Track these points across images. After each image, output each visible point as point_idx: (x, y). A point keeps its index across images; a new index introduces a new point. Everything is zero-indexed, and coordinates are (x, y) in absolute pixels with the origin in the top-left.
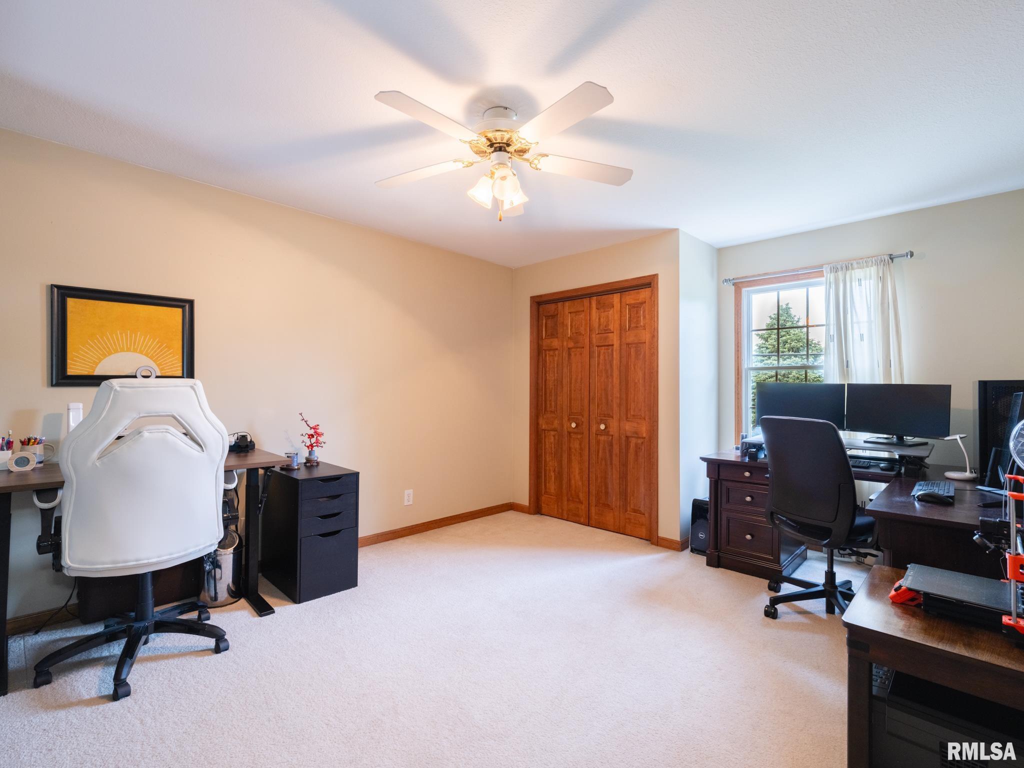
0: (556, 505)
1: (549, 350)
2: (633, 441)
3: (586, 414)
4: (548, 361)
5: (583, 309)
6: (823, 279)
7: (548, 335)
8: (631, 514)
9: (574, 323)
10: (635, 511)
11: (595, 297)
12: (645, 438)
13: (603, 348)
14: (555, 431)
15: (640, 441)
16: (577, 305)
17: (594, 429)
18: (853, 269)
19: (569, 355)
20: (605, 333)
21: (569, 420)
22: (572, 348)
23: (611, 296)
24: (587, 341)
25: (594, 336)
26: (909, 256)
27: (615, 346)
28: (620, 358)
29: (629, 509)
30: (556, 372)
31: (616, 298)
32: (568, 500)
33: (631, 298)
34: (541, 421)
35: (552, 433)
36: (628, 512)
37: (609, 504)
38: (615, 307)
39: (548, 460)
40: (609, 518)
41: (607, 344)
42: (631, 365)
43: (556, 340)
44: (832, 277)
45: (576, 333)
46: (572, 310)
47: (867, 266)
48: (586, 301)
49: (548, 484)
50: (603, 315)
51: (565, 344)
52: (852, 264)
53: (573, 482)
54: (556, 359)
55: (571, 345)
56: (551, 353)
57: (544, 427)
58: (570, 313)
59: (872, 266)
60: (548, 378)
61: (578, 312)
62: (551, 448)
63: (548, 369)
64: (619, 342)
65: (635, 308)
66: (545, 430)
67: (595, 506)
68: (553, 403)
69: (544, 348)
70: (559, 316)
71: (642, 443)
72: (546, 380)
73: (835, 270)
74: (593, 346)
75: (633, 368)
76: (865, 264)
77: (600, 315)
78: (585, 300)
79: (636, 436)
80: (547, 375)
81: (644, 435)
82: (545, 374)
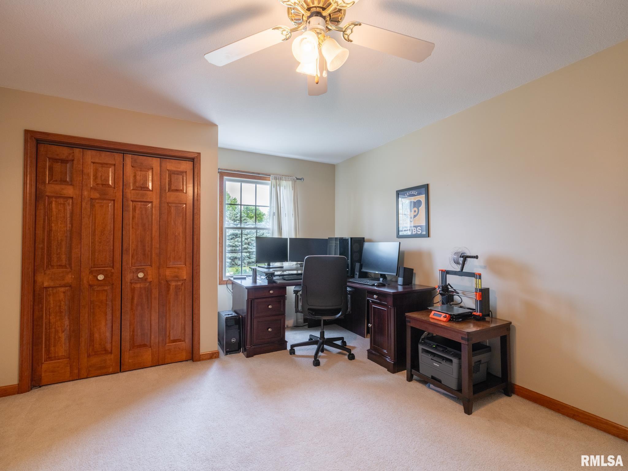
0: (69, 368)
1: (56, 197)
2: (173, 284)
3: (118, 265)
4: (54, 210)
5: (114, 163)
6: (270, 182)
7: (56, 181)
8: (170, 345)
9: (99, 174)
10: (174, 341)
11: (130, 155)
12: (185, 280)
13: (139, 203)
14: (67, 286)
15: (180, 283)
16: (105, 157)
17: (129, 277)
18: (283, 180)
19: (92, 206)
20: (141, 190)
21: (91, 272)
22: (96, 199)
23: (150, 159)
24: (119, 195)
25: (128, 191)
26: (302, 180)
27: (154, 204)
28: (160, 214)
29: (167, 341)
30: (68, 223)
31: (155, 162)
32: (89, 356)
33: (171, 165)
34: (40, 278)
35: (63, 289)
36: (167, 344)
37: (146, 343)
38: (154, 170)
39: (52, 321)
40: (147, 355)
41: (145, 200)
42: (171, 221)
43: (71, 187)
44: (274, 182)
45: (102, 185)
46: (97, 161)
47: (288, 181)
48: (118, 157)
49: (52, 349)
50: (139, 173)
51: (86, 193)
52: (283, 178)
53: (97, 335)
54: (69, 208)
55: (96, 195)
56: (61, 201)
57: (46, 284)
58: (94, 163)
59: (290, 181)
60: (54, 228)
61: (107, 164)
62: (60, 306)
63: (53, 218)
64: (158, 200)
65: (175, 174)
66: (46, 288)
67: (129, 350)
68: (63, 257)
69: (47, 194)
70: (75, 162)
71: (182, 284)
72: (50, 231)
73: (276, 179)
74: (127, 200)
75: (173, 223)
76: (287, 179)
77: (135, 173)
78: (116, 155)
79: (177, 279)
80: (53, 225)
81: (185, 278)
82: (49, 224)
